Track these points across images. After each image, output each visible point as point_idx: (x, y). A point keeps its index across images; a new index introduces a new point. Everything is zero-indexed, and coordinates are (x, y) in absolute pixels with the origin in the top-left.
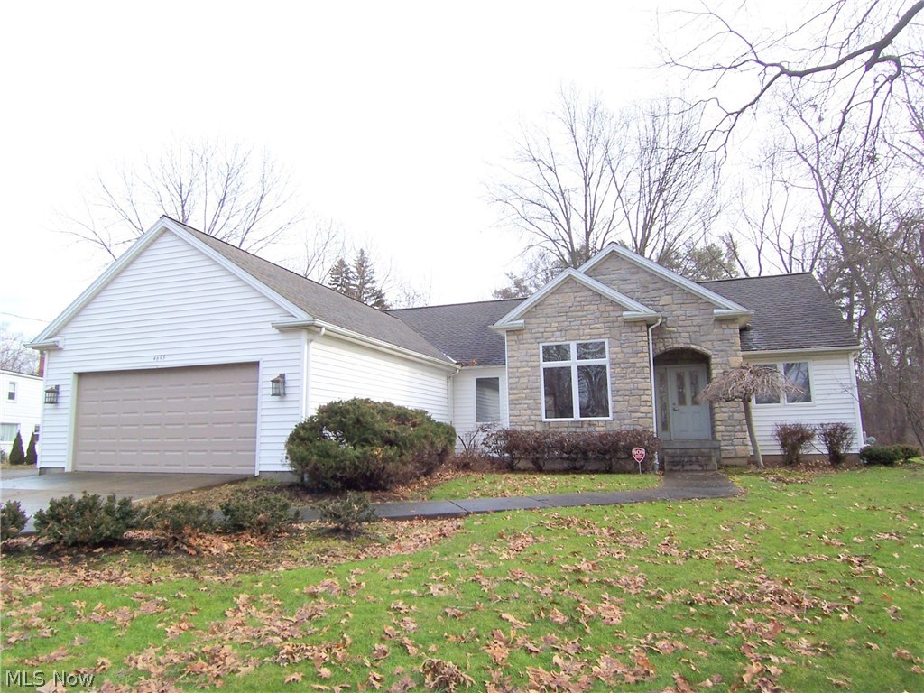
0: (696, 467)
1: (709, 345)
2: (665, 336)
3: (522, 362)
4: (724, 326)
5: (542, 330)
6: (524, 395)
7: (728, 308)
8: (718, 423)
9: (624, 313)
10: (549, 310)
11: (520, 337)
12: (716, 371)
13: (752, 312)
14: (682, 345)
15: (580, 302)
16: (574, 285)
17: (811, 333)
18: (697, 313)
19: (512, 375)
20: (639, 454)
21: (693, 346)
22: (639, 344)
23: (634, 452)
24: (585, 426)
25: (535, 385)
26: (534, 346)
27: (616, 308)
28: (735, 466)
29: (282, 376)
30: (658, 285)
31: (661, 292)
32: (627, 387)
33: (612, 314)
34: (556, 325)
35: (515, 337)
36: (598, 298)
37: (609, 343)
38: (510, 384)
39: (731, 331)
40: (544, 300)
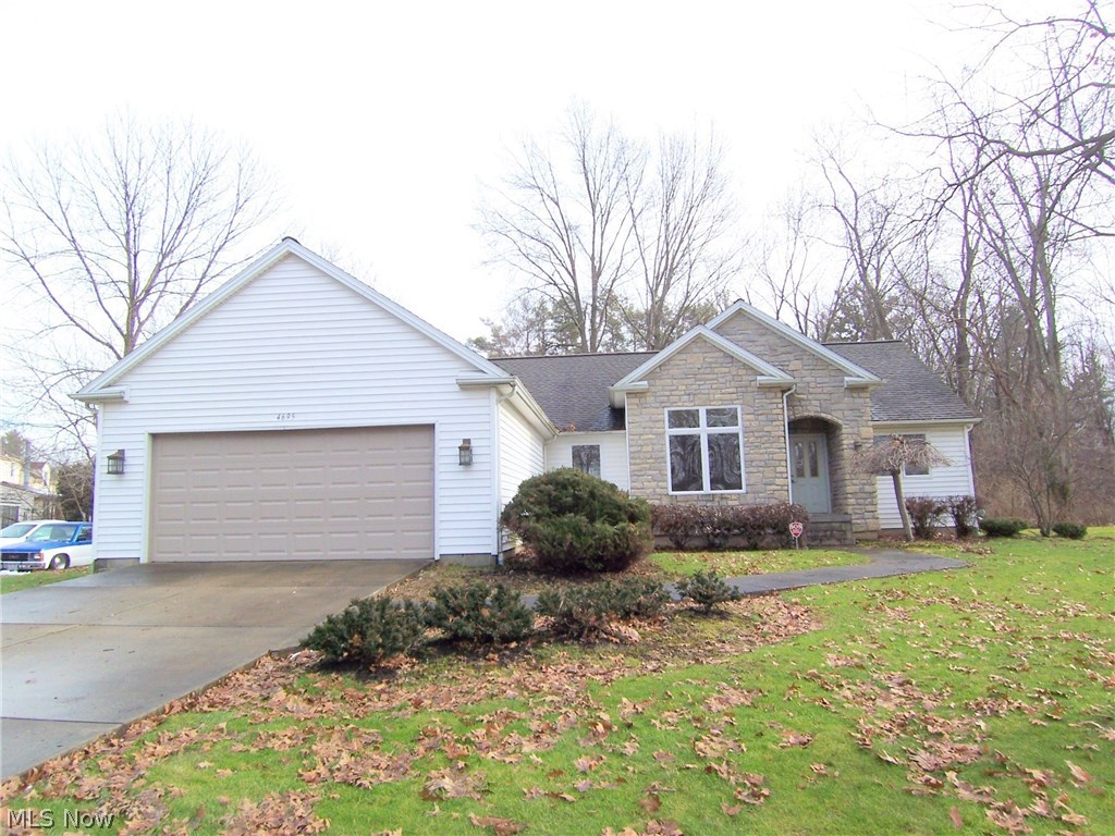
0: (834, 542)
1: (839, 414)
2: (795, 403)
3: (645, 428)
4: (855, 395)
5: (668, 393)
6: (647, 466)
7: (859, 376)
8: (849, 496)
9: (759, 378)
10: (675, 372)
11: (643, 400)
12: (847, 441)
13: (885, 381)
14: (812, 414)
15: (711, 363)
16: (703, 344)
17: (925, 404)
18: (827, 380)
19: (633, 443)
20: (795, 528)
21: (823, 415)
22: (775, 411)
23: (791, 526)
24: (717, 499)
25: (661, 454)
26: (660, 410)
27: (750, 372)
28: (867, 540)
29: (467, 441)
30: (788, 349)
31: (791, 357)
32: (762, 457)
33: (745, 378)
34: (684, 387)
35: (636, 401)
36: (729, 360)
37: (742, 409)
38: (631, 453)
39: (862, 400)
40: (669, 360)
